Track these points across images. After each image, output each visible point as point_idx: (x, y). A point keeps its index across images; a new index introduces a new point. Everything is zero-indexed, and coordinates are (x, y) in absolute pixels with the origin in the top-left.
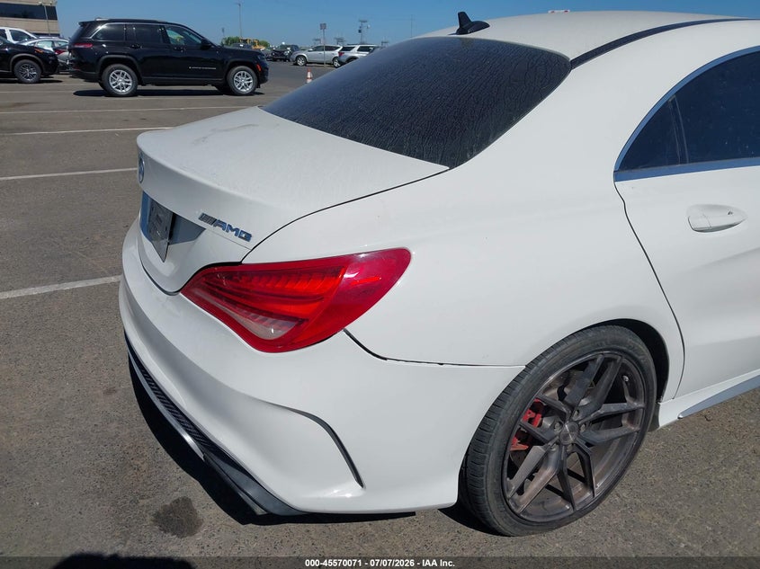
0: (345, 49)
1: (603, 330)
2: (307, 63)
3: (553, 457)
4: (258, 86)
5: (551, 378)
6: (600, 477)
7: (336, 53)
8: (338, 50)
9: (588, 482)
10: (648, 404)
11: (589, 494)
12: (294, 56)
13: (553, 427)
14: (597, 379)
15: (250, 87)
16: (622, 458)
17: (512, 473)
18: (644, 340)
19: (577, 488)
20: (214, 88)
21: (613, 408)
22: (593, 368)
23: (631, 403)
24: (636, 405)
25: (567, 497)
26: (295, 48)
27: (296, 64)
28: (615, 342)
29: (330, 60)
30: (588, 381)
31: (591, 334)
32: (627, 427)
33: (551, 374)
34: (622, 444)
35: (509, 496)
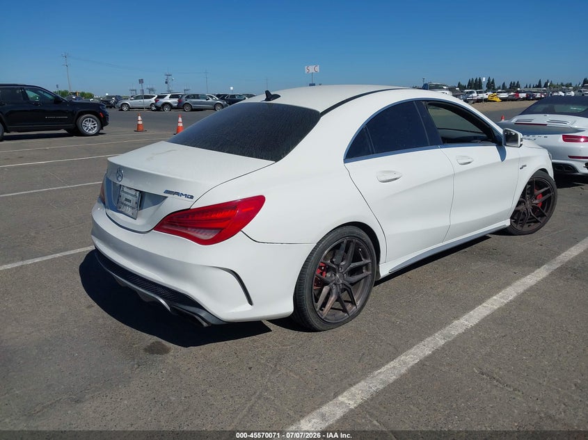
0: (160, 97)
1: (344, 228)
2: (130, 108)
3: (334, 291)
4: (102, 128)
5: (326, 252)
6: (358, 299)
7: (153, 100)
8: (154, 98)
9: (353, 303)
10: (372, 260)
11: (355, 307)
12: (120, 104)
13: (331, 276)
14: (346, 251)
15: (95, 129)
16: (367, 289)
17: (317, 300)
18: (363, 230)
19: (349, 306)
20: (65, 132)
21: (357, 264)
22: (343, 246)
23: (365, 261)
24: (367, 261)
25: (345, 311)
26: (118, 98)
27: (122, 110)
28: (350, 232)
29: (148, 106)
30: (342, 252)
31: (339, 230)
32: (365, 273)
33: (325, 250)
34: (365, 282)
35: (317, 310)
